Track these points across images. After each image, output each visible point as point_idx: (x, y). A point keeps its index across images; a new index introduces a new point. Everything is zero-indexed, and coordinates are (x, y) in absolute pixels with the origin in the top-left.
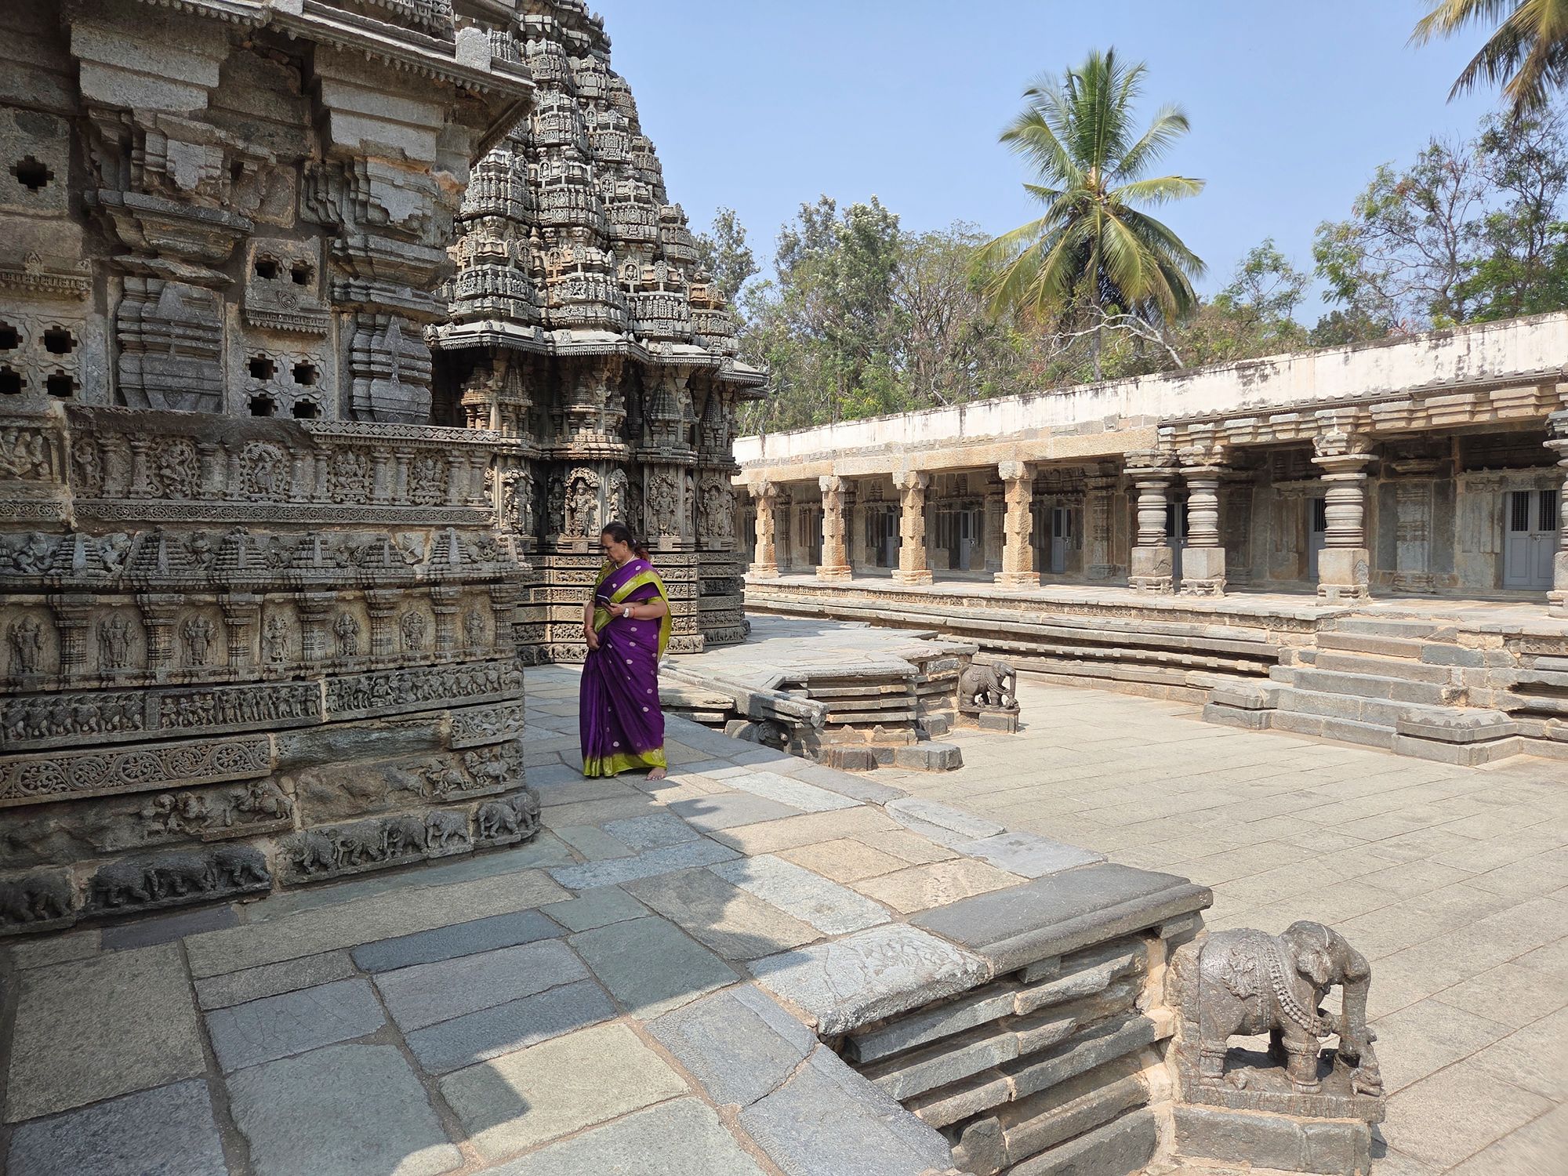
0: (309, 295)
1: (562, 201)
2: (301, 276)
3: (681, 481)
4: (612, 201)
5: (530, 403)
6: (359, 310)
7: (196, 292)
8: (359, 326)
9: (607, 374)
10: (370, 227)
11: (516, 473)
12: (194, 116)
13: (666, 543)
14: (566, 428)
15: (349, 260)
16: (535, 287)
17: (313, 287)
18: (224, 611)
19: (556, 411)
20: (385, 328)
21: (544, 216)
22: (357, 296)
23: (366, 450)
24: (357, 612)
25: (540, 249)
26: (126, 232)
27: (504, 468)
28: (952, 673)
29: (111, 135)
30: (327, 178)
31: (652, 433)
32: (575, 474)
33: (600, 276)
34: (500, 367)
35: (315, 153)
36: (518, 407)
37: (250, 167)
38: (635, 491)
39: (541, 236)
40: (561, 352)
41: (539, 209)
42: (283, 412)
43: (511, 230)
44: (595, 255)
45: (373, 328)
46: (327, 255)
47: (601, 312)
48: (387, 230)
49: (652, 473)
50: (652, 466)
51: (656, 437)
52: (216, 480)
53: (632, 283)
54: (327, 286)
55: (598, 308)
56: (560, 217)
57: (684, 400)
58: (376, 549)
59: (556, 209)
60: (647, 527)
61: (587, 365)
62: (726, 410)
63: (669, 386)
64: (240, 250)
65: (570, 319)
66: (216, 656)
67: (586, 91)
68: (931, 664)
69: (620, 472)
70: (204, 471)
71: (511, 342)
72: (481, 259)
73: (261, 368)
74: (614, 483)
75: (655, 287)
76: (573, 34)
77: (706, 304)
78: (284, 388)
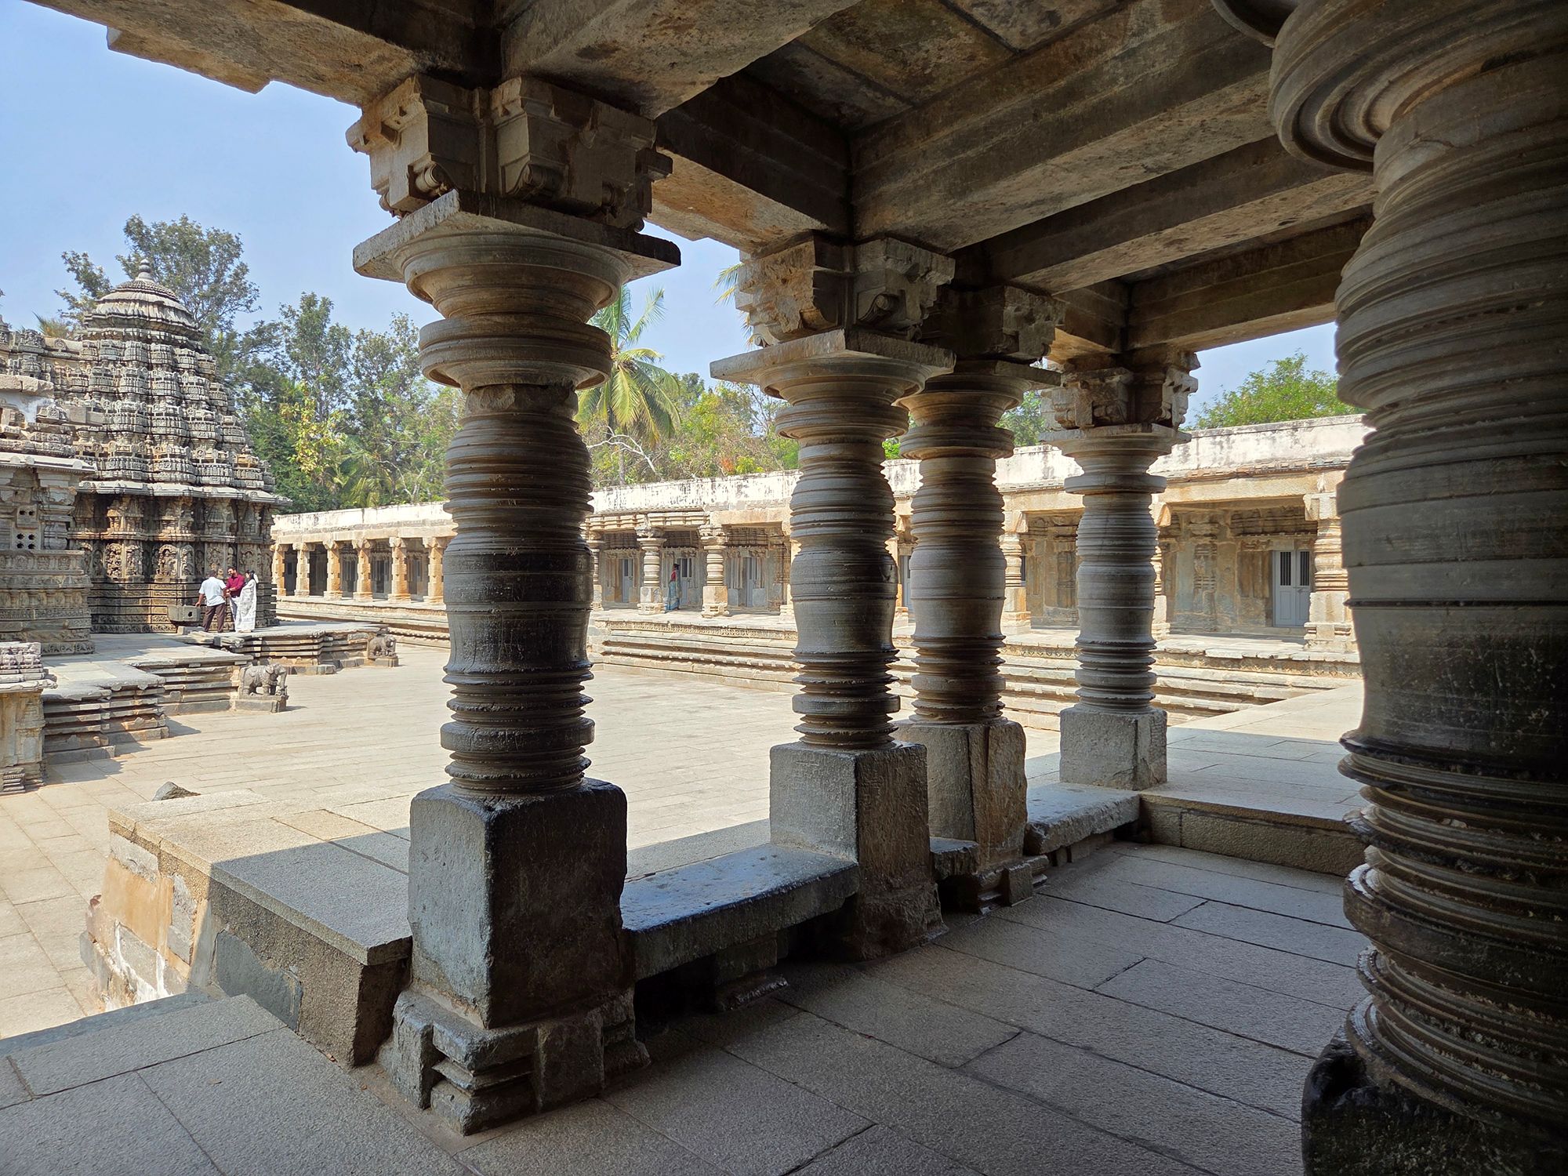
0: (33, 518)
1: (163, 424)
2: (31, 513)
3: (226, 551)
4: (193, 419)
5: (142, 516)
6: (47, 521)
9: (181, 503)
11: (133, 547)
14: (160, 527)
16: (146, 463)
17: (34, 516)
18: (10, 593)
19: (155, 519)
20: (54, 526)
21: (154, 429)
23: (47, 557)
24: (44, 595)
25: (151, 444)
27: (127, 545)
28: (363, 640)
30: (38, 491)
31: (208, 529)
32: (164, 548)
33: (179, 460)
34: (127, 500)
35: (36, 486)
36: (135, 518)
37: (19, 492)
38: (199, 555)
39: (153, 439)
40: (156, 494)
41: (152, 426)
42: (26, 547)
43: (136, 436)
44: (177, 450)
45: (50, 526)
46: (38, 509)
47: (178, 476)
49: (208, 547)
50: (209, 543)
51: (211, 530)
52: (9, 565)
53: (200, 459)
54: (38, 516)
55: (177, 474)
56: (162, 431)
57: (227, 513)
59: (160, 427)
61: (170, 500)
62: (257, 515)
63: (217, 507)
64: (16, 510)
65: (163, 479)
66: (8, 604)
67: (182, 366)
68: (350, 636)
69: (189, 546)
70: (6, 563)
71: (129, 491)
72: (118, 454)
73: (20, 536)
74: (184, 551)
75: (212, 461)
76: (177, 337)
77: (246, 465)
78: (26, 541)
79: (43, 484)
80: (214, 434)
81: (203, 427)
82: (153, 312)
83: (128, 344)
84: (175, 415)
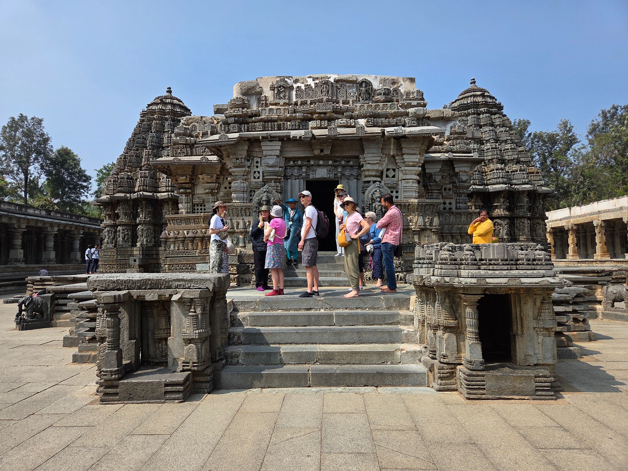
0: (451, 192)
1: (490, 154)
2: (450, 190)
3: (526, 222)
4: (504, 150)
5: (482, 204)
6: (458, 193)
7: (437, 194)
8: (458, 196)
9: (503, 195)
10: (460, 182)
12: (438, 172)
13: (522, 238)
14: (492, 210)
15: (457, 187)
16: (483, 176)
17: (451, 191)
18: (442, 236)
19: (489, 205)
20: (462, 196)
21: (485, 158)
22: (458, 192)
23: (460, 214)
24: (459, 237)
25: (484, 166)
26: (429, 188)
29: (428, 176)
30: (454, 176)
31: (517, 209)
33: (501, 171)
35: (452, 173)
37: (444, 177)
38: (512, 225)
39: (485, 163)
40: (490, 191)
42: (447, 209)
44: (499, 166)
45: (460, 196)
46: (453, 186)
47: (501, 180)
48: (462, 182)
49: (517, 220)
50: (517, 218)
51: (518, 210)
53: (510, 171)
54: (453, 191)
56: (490, 158)
57: (526, 200)
58: (462, 228)
59: (488, 156)
60: (516, 234)
61: (497, 194)
62: (541, 201)
63: (522, 196)
64: (442, 187)
65: (492, 183)
67: (496, 124)
69: (507, 220)
71: (478, 190)
73: (444, 203)
74: (506, 222)
75: (517, 171)
76: (492, 110)
77: (533, 173)
78: (447, 206)
79: (457, 170)
80: (516, 156)
81: (510, 153)
82: (480, 99)
83: (469, 118)
84: (496, 148)
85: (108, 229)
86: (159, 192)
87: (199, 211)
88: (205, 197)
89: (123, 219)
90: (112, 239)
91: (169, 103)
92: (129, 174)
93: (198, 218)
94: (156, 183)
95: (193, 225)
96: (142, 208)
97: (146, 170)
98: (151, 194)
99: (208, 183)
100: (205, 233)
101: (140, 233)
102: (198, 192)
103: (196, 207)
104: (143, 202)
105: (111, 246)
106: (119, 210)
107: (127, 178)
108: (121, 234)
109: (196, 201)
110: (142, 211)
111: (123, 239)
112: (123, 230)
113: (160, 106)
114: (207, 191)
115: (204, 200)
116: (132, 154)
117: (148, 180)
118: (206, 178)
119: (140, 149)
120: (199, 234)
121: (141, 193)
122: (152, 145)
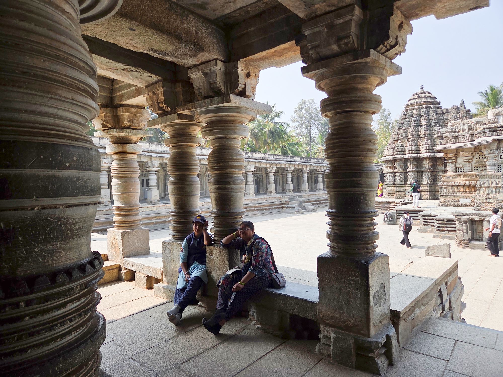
85: (390, 174)
86: (420, 153)
87: (460, 171)
88: (463, 163)
89: (399, 169)
90: (392, 180)
91: (423, 97)
92: (402, 144)
93: (460, 175)
94: (418, 147)
95: (457, 179)
96: (410, 163)
97: (412, 141)
98: (416, 155)
99: (466, 156)
100: (465, 183)
101: (409, 177)
102: (459, 161)
103: (458, 169)
104: (411, 160)
105: (392, 183)
106: (397, 164)
107: (401, 147)
108: (398, 177)
109: (458, 166)
110: (411, 165)
111: (400, 180)
112: (400, 175)
113: (417, 100)
114: (466, 161)
115: (463, 165)
116: (403, 132)
117: (414, 147)
118: (465, 154)
119: (407, 128)
120: (462, 184)
121: (411, 155)
122: (414, 125)
